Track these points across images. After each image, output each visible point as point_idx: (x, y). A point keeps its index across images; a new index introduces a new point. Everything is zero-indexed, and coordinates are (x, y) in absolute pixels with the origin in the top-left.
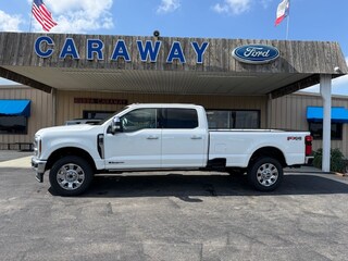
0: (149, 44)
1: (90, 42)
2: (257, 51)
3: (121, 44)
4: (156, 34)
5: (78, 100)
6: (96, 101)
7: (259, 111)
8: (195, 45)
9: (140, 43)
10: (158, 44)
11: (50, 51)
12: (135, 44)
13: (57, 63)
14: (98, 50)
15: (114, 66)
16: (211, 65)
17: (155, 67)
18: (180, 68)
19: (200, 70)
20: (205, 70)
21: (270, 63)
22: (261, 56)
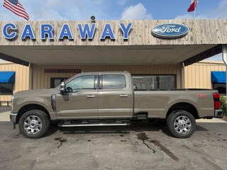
0: (87, 26)
1: (43, 26)
2: (171, 28)
3: (66, 27)
4: (93, 18)
5: (47, 71)
6: (59, 71)
7: (175, 76)
8: (122, 25)
9: (80, 26)
10: (93, 26)
11: (14, 34)
12: (76, 26)
13: (19, 42)
14: (49, 32)
15: (60, 43)
16: (135, 40)
17: (92, 44)
18: (111, 43)
19: (126, 44)
20: (130, 44)
21: (181, 37)
22: (174, 32)
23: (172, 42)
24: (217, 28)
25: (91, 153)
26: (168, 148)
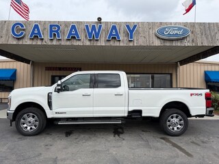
0: (94, 26)
1: (51, 26)
2: (174, 30)
3: (73, 27)
4: (99, 19)
5: (48, 69)
6: (60, 69)
7: (171, 75)
8: (128, 26)
9: (87, 26)
10: (100, 26)
11: (22, 33)
12: (83, 27)
13: (27, 42)
14: (57, 31)
15: (68, 43)
16: (139, 41)
17: (99, 44)
18: (117, 44)
19: (131, 44)
20: (135, 45)
21: (183, 39)
22: (177, 34)
23: (174, 44)
24: (216, 31)
25: (108, 150)
26: (179, 144)
